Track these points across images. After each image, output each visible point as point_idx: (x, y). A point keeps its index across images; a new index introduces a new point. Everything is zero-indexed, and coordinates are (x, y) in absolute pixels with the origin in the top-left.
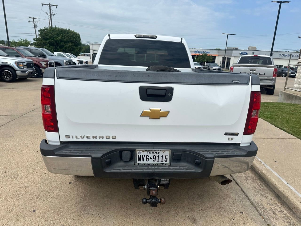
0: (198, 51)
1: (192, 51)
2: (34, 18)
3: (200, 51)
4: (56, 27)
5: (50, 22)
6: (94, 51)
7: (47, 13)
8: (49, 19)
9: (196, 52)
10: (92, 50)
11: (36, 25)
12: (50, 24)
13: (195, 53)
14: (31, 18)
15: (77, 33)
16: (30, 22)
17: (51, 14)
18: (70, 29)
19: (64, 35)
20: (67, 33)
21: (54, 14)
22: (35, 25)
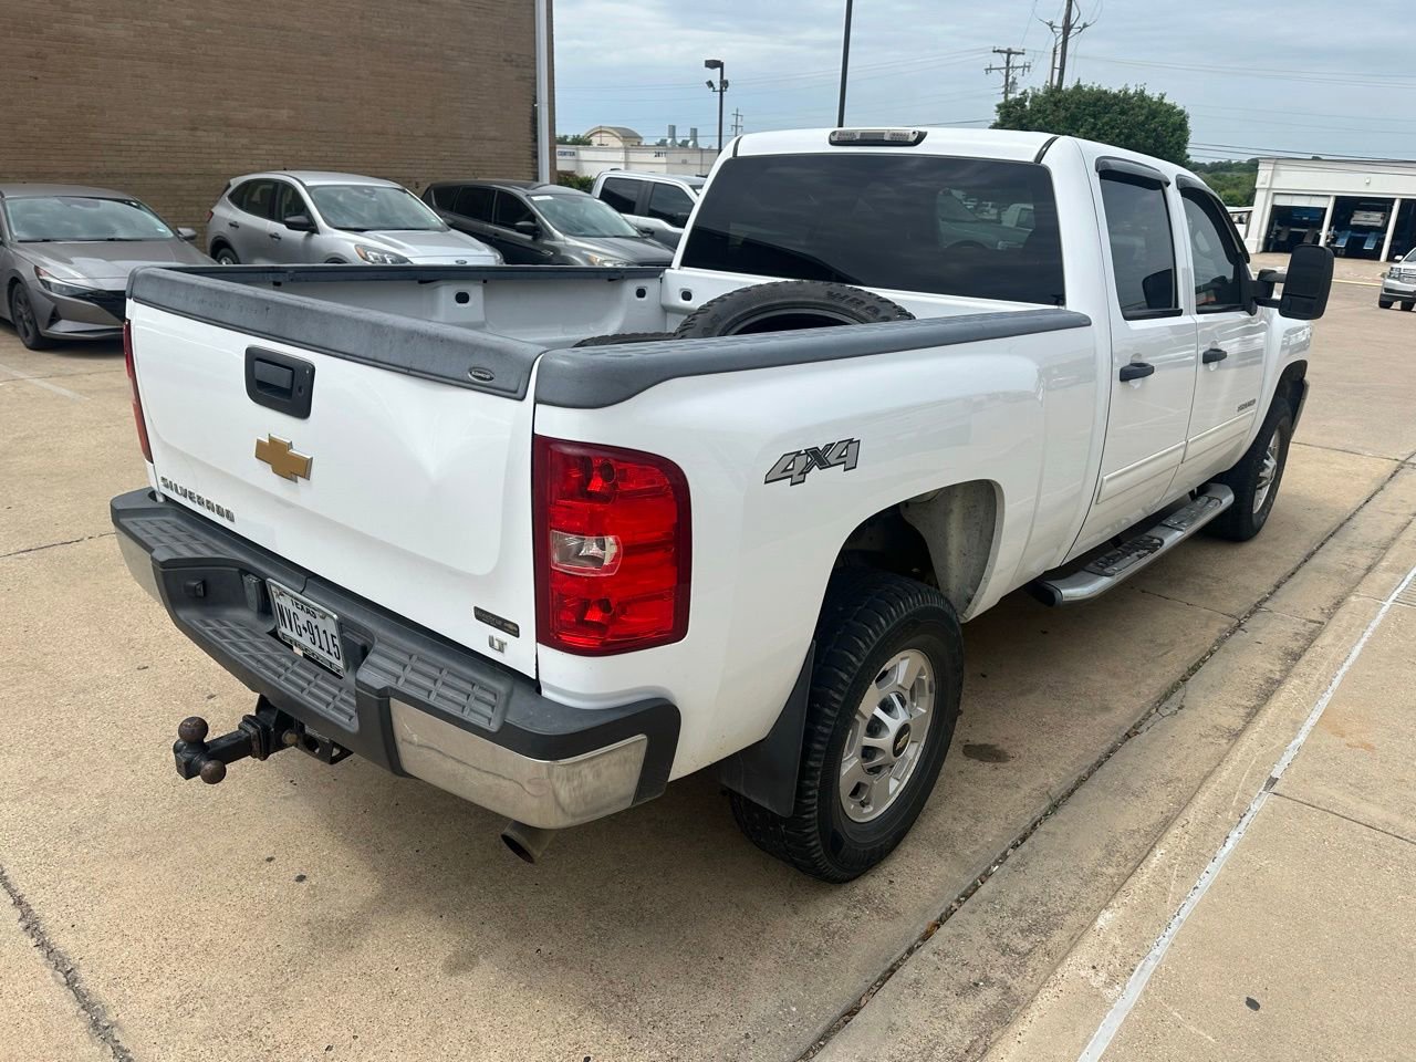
2: (1014, 50)
4: (1078, 88)
5: (1057, 65)
6: (1275, 194)
7: (1051, 25)
8: (1055, 51)
10: (1269, 189)
11: (1013, 83)
12: (1057, 72)
14: (998, 51)
15: (1174, 108)
16: (991, 69)
17: (1067, 28)
18: (1142, 92)
19: (1104, 121)
20: (1123, 112)
21: (1085, 26)
22: (1010, 80)
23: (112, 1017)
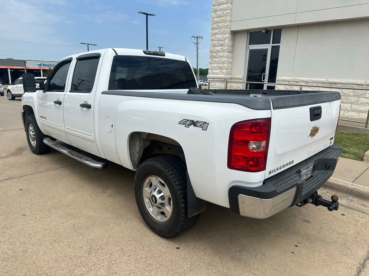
0: (43, 64)
1: (34, 63)
3: (46, 64)
9: (40, 65)
13: (39, 67)
23: (359, 265)
